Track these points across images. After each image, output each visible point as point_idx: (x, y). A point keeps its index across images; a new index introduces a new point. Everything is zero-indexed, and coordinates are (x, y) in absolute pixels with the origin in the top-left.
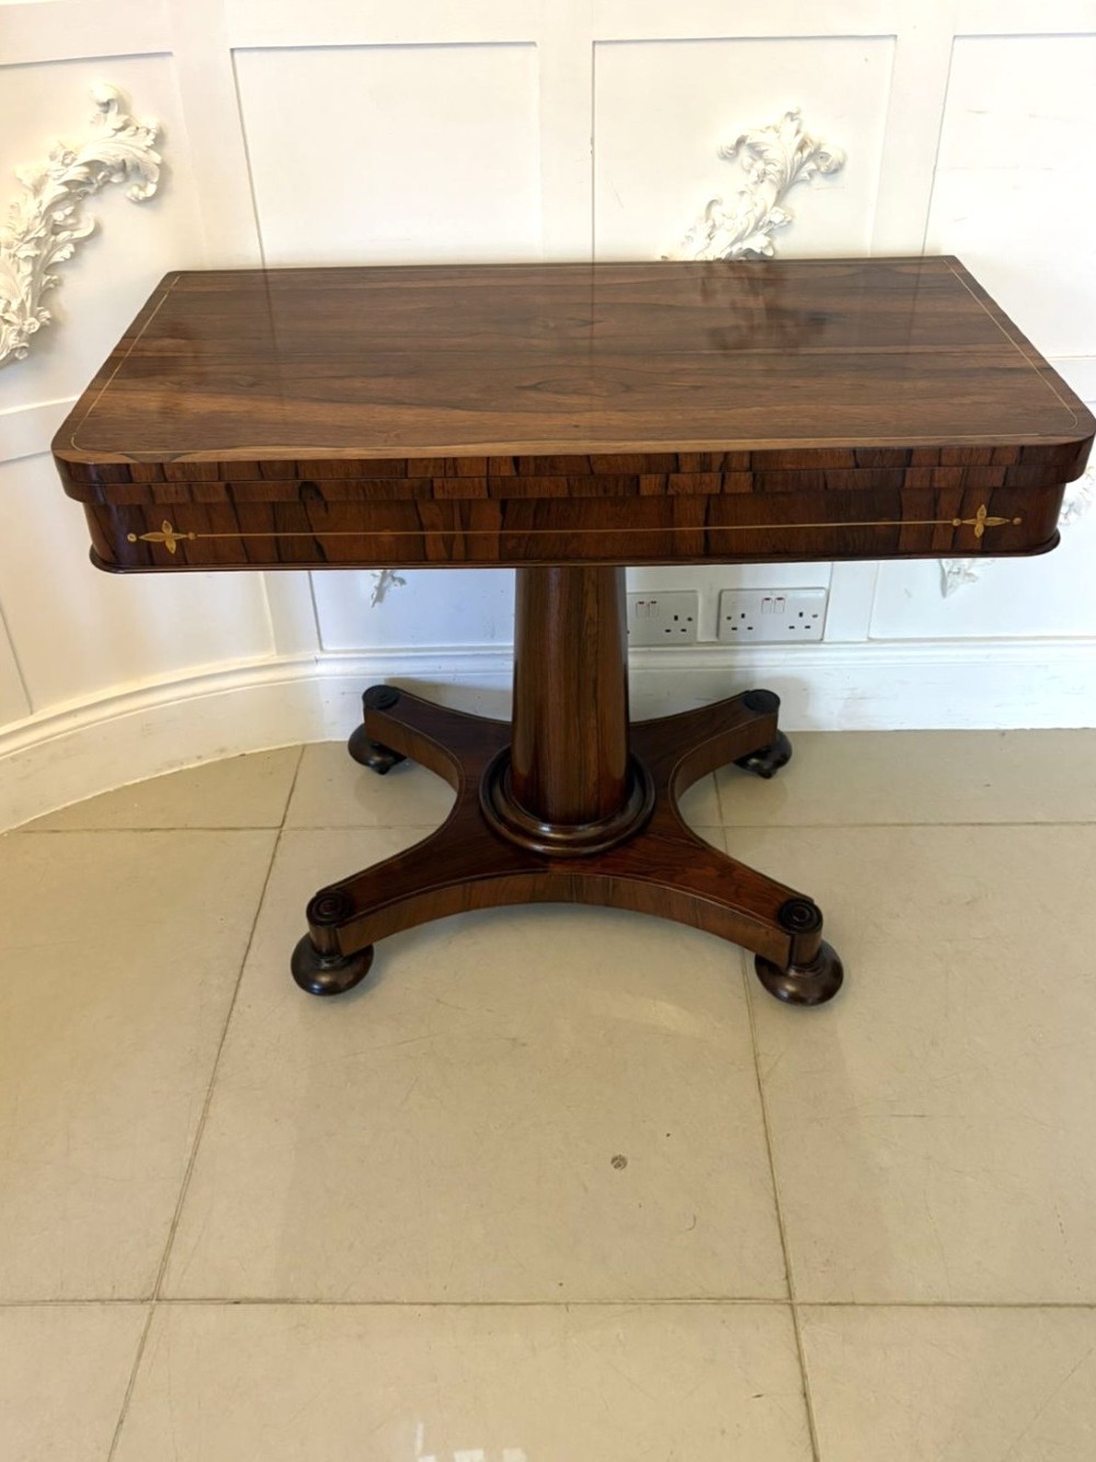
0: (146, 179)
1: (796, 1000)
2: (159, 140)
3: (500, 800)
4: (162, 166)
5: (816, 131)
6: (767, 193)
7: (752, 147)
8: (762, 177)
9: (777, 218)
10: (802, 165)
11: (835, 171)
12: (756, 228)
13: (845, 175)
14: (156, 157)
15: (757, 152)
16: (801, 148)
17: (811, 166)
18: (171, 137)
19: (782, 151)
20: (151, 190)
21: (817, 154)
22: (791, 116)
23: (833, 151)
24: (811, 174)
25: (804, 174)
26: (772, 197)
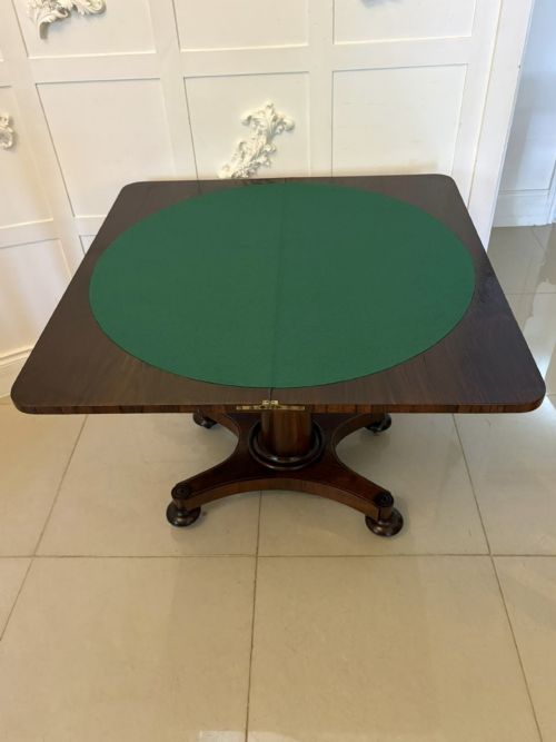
0: (8, 139)
1: (382, 534)
2: (11, 123)
3: (256, 446)
4: (13, 134)
5: (280, 113)
6: (263, 139)
7: (255, 119)
8: (260, 133)
9: (268, 150)
10: (275, 128)
11: (291, 129)
12: (260, 154)
13: (295, 131)
14: (10, 130)
15: (257, 122)
16: (274, 120)
17: (280, 127)
18: (16, 122)
19: (266, 120)
20: (10, 144)
21: (282, 122)
22: (269, 107)
23: (288, 121)
24: (281, 131)
25: (278, 131)
26: (265, 141)
